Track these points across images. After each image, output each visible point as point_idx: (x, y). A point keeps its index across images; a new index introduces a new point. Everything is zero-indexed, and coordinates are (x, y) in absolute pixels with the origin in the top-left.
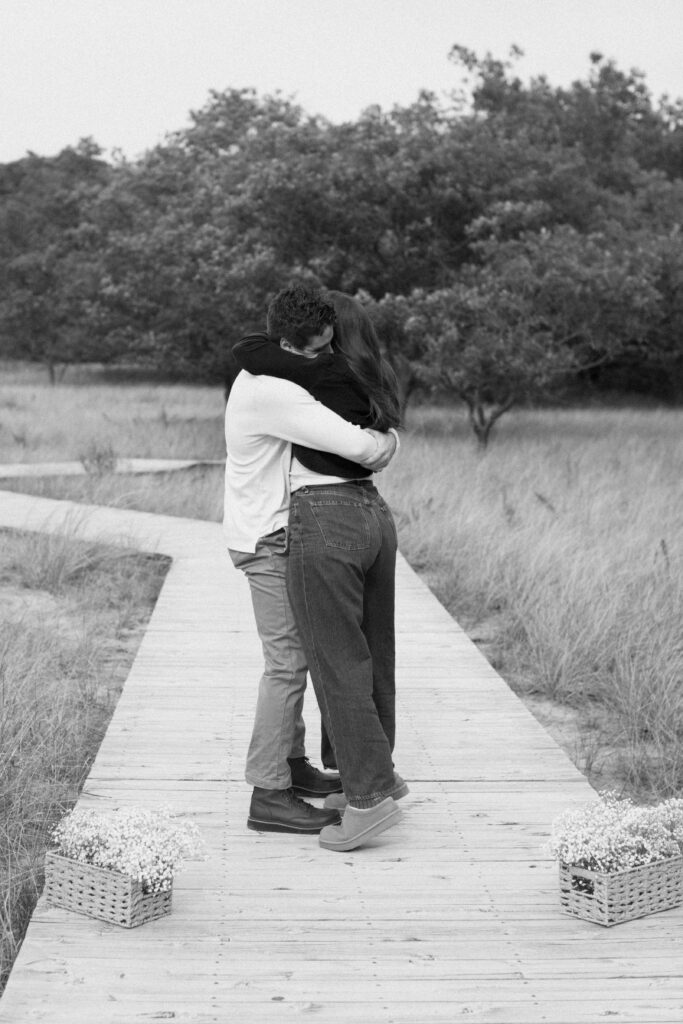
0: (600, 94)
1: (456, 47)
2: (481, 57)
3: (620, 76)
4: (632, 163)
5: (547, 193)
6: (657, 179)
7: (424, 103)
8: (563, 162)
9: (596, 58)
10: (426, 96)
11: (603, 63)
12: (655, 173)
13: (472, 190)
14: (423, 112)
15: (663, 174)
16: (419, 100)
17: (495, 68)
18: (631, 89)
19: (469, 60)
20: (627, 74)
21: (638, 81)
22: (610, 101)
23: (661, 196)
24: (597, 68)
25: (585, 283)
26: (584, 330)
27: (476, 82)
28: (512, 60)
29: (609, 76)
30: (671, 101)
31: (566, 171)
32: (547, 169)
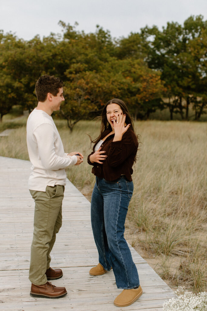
0: (98, 36)
1: (60, 21)
2: (67, 24)
3: (104, 32)
4: (108, 55)
5: (87, 62)
6: (114, 60)
7: (51, 36)
8: (91, 54)
9: (98, 26)
10: (52, 34)
11: (99, 28)
12: (114, 58)
13: (66, 61)
14: (51, 39)
15: (116, 58)
16: (50, 35)
17: (70, 28)
18: (107, 35)
19: (63, 25)
20: (106, 31)
21: (109, 33)
22: (101, 38)
23: (115, 64)
24: (98, 29)
25: (99, 87)
26: (99, 100)
27: (65, 31)
28: (75, 26)
29: (101, 32)
30: (116, 40)
31: (92, 56)
32: (87, 55)
